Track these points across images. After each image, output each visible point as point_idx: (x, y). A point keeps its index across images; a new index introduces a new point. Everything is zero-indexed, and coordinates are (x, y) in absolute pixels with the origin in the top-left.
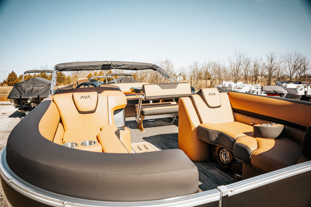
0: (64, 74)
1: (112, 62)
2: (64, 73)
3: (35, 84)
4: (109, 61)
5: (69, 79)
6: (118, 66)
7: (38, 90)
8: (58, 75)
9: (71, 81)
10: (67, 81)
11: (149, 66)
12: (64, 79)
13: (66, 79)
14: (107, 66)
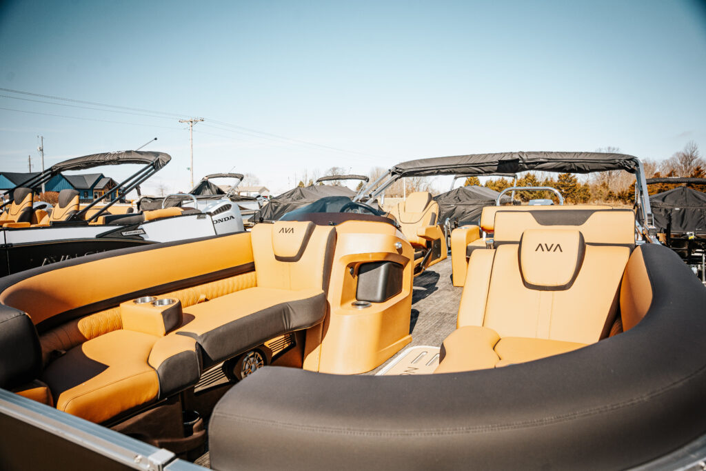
0: (573, 178)
1: (523, 153)
2: (574, 176)
3: (460, 201)
4: (515, 153)
5: (585, 190)
6: (536, 163)
7: (463, 213)
8: (561, 180)
9: (590, 196)
10: (582, 194)
11: (617, 161)
12: (574, 190)
13: (579, 191)
14: (511, 164)
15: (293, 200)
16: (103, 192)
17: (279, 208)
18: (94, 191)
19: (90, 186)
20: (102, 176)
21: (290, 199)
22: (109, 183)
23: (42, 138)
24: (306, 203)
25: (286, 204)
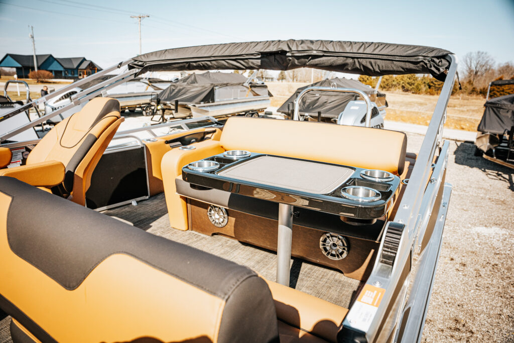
1: (292, 42)
4: (283, 42)
15: (188, 84)
16: (85, 71)
17: (176, 90)
18: (79, 71)
19: (75, 66)
20: (84, 59)
21: (186, 83)
22: (89, 64)
23: (32, 27)
24: (197, 87)
25: (181, 88)
